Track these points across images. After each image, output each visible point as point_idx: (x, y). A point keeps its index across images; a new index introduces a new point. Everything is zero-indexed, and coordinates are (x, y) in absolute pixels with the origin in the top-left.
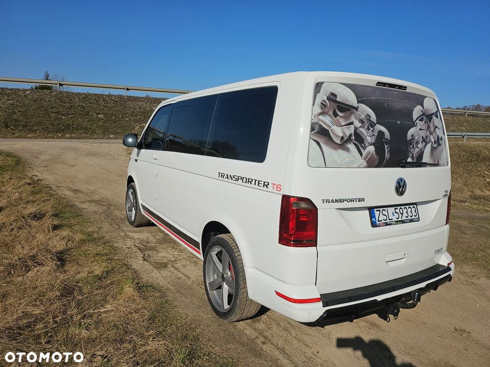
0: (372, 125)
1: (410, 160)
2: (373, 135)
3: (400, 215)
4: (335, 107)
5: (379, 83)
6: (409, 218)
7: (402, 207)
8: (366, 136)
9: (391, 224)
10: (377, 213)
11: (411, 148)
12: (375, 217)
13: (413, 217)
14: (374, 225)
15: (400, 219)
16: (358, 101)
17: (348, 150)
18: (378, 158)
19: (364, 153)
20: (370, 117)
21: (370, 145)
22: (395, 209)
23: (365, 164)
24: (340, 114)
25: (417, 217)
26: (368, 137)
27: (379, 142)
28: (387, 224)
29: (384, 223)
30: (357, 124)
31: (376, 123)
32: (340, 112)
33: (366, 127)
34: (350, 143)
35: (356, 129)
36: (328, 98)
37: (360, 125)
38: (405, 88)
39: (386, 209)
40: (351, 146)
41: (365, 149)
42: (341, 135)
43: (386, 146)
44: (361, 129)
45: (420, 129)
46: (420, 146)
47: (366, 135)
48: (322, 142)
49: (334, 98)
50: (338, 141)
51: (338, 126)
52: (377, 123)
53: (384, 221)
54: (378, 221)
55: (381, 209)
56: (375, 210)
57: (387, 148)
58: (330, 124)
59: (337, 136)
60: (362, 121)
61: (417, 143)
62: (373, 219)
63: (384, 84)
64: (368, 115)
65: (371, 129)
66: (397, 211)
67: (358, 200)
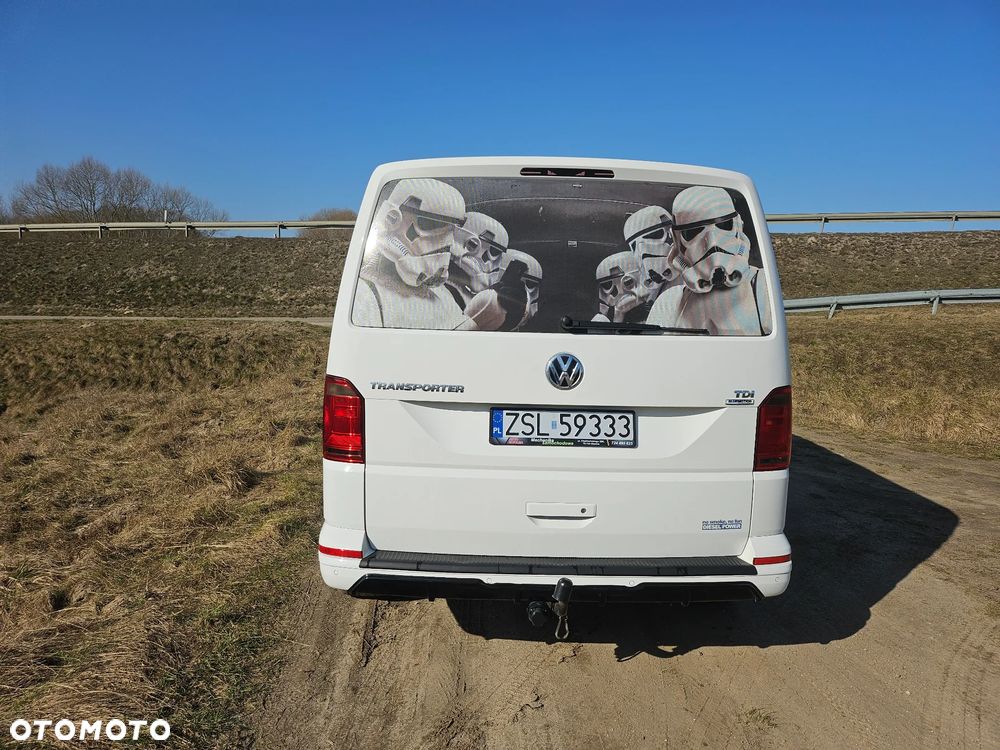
0: (497, 250)
1: (599, 318)
2: (497, 270)
3: (575, 430)
4: (415, 222)
5: (526, 171)
6: (602, 437)
7: (584, 414)
8: (476, 273)
9: (540, 444)
10: (507, 420)
11: (605, 295)
12: (500, 426)
13: (616, 437)
14: (495, 439)
15: (572, 436)
16: (466, 208)
17: (432, 297)
18: (505, 312)
19: (470, 303)
20: (494, 235)
21: (486, 287)
22: (562, 416)
23: (471, 323)
24: (422, 233)
25: (631, 437)
26: (481, 274)
27: (512, 282)
28: (528, 442)
29: (520, 439)
30: (459, 250)
31: (506, 245)
32: (423, 229)
33: (480, 255)
34: (438, 286)
35: (454, 258)
36: (402, 207)
37: (466, 251)
38: (609, 173)
39: (535, 413)
40: (440, 291)
41: (472, 296)
42: (419, 270)
43: (529, 291)
44: (466, 259)
45: (645, 256)
46: (640, 290)
47: (478, 269)
48: (379, 283)
49: (414, 206)
50: (412, 282)
51: (415, 255)
52: (509, 247)
53: (522, 436)
54: (508, 433)
55: (522, 413)
56: (505, 412)
57: (532, 294)
58: (399, 252)
59: (410, 272)
60: (471, 245)
61: (630, 283)
62: (495, 429)
63: (544, 171)
64: (488, 232)
65: (493, 258)
66: (570, 420)
67: (447, 389)
